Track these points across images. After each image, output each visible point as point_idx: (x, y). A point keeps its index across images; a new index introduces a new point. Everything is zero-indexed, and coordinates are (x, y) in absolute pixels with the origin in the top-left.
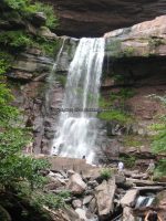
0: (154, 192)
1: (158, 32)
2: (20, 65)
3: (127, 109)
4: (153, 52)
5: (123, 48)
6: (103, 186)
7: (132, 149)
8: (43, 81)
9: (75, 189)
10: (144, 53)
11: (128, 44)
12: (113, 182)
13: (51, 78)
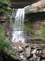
0: (41, 49)
1: (39, 6)
2: (2, 18)
3: (32, 27)
4: (38, 11)
5: (30, 11)
6: (27, 49)
7: (34, 38)
8: (9, 21)
9: (20, 50)
10: (36, 12)
11: (31, 9)
12: (30, 47)
13: (11, 20)
